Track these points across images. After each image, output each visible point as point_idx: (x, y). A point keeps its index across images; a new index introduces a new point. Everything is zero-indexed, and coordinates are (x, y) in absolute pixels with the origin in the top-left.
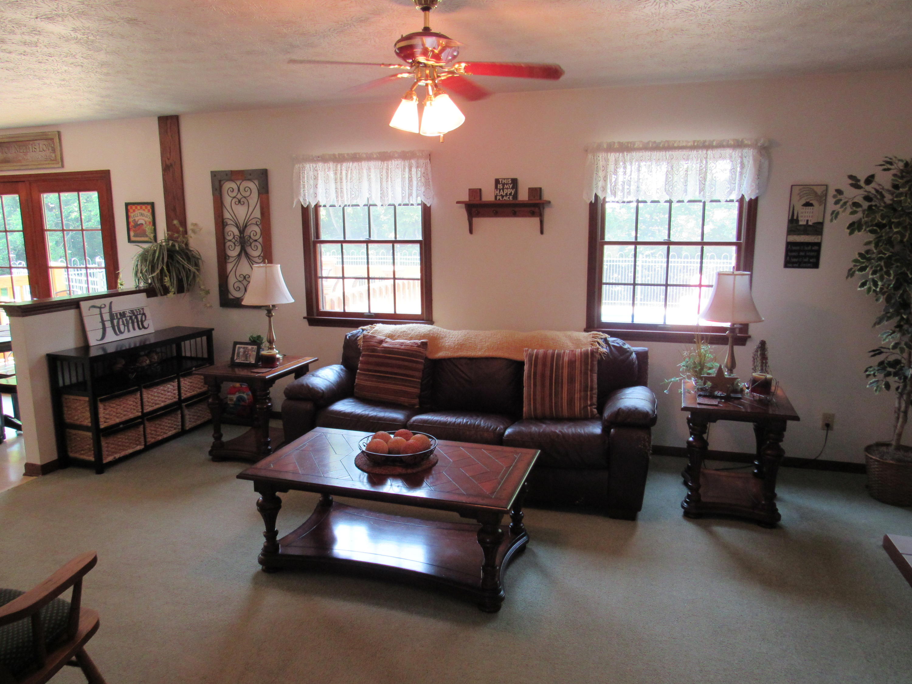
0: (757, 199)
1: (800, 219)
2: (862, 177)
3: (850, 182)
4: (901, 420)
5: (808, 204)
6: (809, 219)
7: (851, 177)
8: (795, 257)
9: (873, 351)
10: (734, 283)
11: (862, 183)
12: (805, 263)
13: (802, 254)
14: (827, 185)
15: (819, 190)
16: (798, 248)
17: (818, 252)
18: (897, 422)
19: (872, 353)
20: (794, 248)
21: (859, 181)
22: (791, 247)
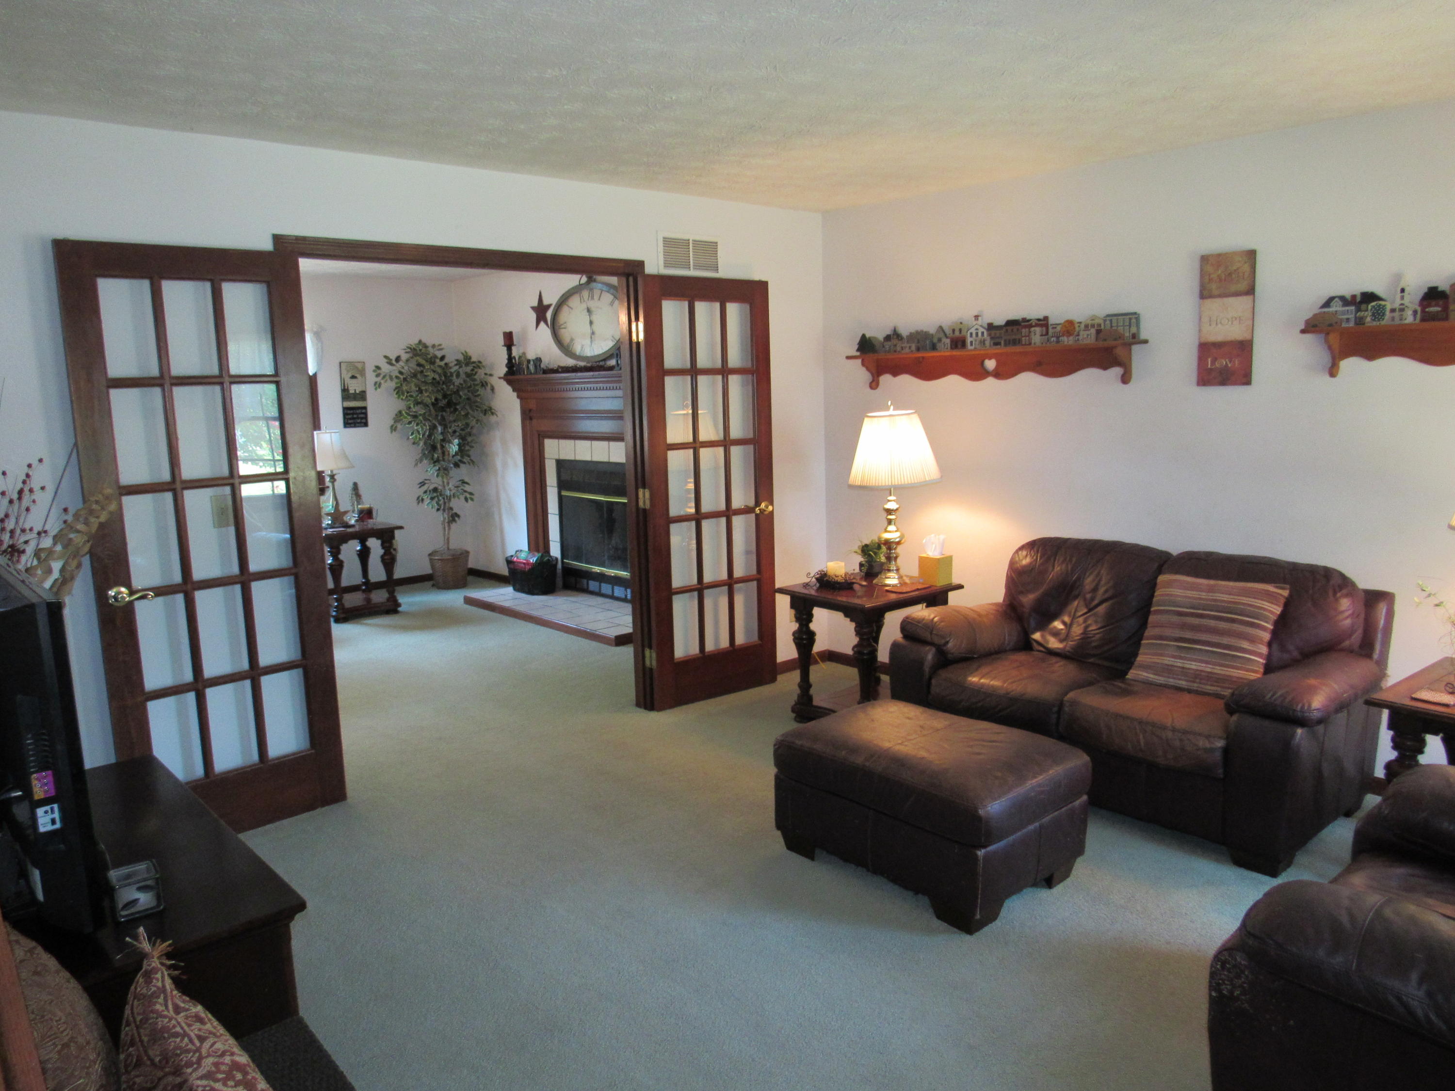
0: (316, 373)
1: (350, 388)
2: (393, 357)
3: (386, 361)
4: (447, 529)
5: (353, 377)
6: (356, 388)
7: (386, 357)
8: (350, 419)
9: (421, 483)
10: (331, 440)
11: (394, 362)
12: (358, 423)
13: (355, 416)
14: (364, 362)
15: (360, 366)
16: (352, 412)
17: (366, 414)
18: (445, 531)
19: (420, 485)
20: (349, 412)
21: (391, 360)
22: (347, 411)
